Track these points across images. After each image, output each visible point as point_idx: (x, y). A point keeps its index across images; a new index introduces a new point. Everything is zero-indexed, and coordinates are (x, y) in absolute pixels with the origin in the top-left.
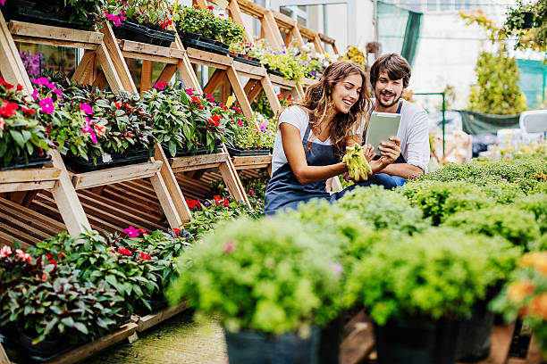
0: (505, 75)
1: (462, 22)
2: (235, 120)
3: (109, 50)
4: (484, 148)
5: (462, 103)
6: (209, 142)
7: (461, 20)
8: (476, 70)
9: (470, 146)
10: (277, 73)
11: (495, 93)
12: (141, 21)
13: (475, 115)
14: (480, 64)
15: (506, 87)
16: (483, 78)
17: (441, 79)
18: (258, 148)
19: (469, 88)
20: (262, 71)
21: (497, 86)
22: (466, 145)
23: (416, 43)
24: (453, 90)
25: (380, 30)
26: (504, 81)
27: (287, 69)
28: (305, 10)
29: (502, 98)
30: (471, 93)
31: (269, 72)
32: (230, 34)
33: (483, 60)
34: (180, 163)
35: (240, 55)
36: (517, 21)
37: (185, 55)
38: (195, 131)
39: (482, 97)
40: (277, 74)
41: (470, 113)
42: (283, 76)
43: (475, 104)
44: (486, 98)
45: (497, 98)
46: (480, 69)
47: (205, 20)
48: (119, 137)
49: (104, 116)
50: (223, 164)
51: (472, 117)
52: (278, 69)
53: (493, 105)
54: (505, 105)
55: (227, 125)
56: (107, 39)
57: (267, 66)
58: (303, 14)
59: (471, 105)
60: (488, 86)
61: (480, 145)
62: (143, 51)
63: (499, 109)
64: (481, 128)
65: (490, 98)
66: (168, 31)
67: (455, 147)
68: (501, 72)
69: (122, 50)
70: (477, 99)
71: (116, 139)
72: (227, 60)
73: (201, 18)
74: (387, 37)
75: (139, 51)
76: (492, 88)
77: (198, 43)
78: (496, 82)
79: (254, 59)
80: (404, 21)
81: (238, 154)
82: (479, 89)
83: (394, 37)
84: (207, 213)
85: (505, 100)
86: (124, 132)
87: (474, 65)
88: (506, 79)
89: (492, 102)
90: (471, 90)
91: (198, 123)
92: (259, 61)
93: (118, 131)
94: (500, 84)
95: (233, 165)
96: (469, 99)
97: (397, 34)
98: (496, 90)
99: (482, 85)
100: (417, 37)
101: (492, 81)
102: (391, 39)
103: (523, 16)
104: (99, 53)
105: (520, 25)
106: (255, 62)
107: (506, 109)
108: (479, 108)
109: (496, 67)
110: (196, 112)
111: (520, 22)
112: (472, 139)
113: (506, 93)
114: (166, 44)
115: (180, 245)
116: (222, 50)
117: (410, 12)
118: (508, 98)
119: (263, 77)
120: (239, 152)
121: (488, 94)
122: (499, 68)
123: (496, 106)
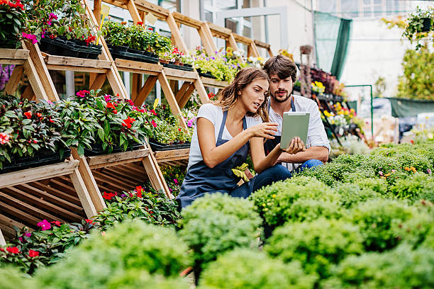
0: (426, 68)
1: (384, 26)
2: (150, 121)
3: (35, 65)
4: (409, 128)
5: (392, 91)
6: (122, 142)
7: (384, 24)
8: (403, 64)
9: (398, 128)
10: (209, 75)
11: (418, 83)
12: (69, 37)
13: (402, 100)
14: (406, 59)
15: (428, 77)
16: (408, 71)
17: (375, 72)
18: (181, 142)
19: (397, 79)
20: (194, 75)
21: (420, 77)
22: (393, 126)
23: (347, 45)
24: (384, 81)
25: (317, 34)
26: (426, 72)
27: (218, 72)
28: (249, 21)
29: (424, 86)
30: (399, 83)
31: (201, 75)
32: (158, 46)
33: (408, 55)
34: (98, 161)
35: (170, 62)
36: (417, 25)
37: (113, 64)
38: (110, 132)
39: (408, 87)
40: (210, 77)
41: (398, 99)
42: (215, 78)
43: (402, 92)
44: (411, 87)
45: (420, 87)
46: (406, 63)
47: (132, 34)
48: (24, 144)
49: (12, 125)
50: (145, 158)
51: (399, 103)
52: (209, 73)
53: (417, 93)
54: (427, 92)
55: (142, 127)
56: (33, 54)
57: (199, 70)
58: (248, 24)
59: (399, 93)
60: (413, 77)
61: (406, 125)
62: (68, 64)
63: (422, 96)
64: (406, 111)
65: (414, 86)
66: (94, 46)
67: (382, 129)
68: (423, 66)
69: (46, 64)
70: (404, 88)
71: (21, 146)
72: (158, 67)
73: (128, 33)
74: (324, 40)
75: (65, 63)
76: (416, 79)
77: (126, 54)
78: (419, 74)
79: (185, 65)
80: (336, 26)
81: (161, 149)
82: (405, 80)
83: (329, 40)
84: (120, 204)
85: (427, 88)
86: (29, 139)
87: (401, 60)
88: (427, 70)
89: (416, 90)
90: (399, 81)
91: (112, 125)
92: (191, 66)
93: (24, 138)
94: (423, 75)
95: (154, 159)
96: (397, 88)
97: (331, 37)
98: (419, 80)
99: (407, 77)
100: (348, 40)
101: (415, 73)
102: (327, 42)
103: (422, 21)
104: (26, 66)
105: (420, 29)
106: (188, 67)
107: (428, 95)
108: (406, 95)
109: (419, 61)
110: (110, 116)
111: (420, 27)
112: (398, 121)
113: (427, 82)
114: (94, 56)
115: (79, 238)
116: (152, 59)
117: (342, 19)
118: (429, 87)
119: (196, 80)
120: (162, 148)
121: (413, 83)
122: (421, 62)
123: (420, 93)
